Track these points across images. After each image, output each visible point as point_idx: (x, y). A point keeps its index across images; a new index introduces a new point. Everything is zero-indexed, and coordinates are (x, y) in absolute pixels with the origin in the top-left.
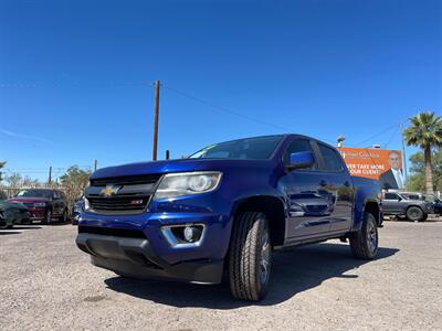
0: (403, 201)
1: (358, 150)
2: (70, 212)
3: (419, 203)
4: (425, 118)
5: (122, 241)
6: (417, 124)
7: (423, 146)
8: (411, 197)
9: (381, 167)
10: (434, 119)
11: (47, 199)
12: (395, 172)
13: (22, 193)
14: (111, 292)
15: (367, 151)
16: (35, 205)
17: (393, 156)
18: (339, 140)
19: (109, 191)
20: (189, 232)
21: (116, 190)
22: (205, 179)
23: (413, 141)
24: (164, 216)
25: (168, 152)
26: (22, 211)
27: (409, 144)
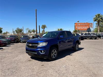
0: (91, 35)
1: (82, 23)
2: (19, 40)
3: (95, 35)
4: (98, 15)
5: (33, 53)
6: (97, 16)
7: (98, 22)
8: (94, 34)
9: (88, 27)
10: (101, 15)
11: (14, 38)
12: (91, 28)
13: (9, 37)
14: (32, 59)
15: (85, 23)
16: (12, 39)
17: (91, 24)
18: (78, 22)
19: (30, 45)
20: (43, 51)
21: (31, 45)
22: (45, 43)
23: (95, 20)
24: (39, 49)
25: (39, 26)
26: (10, 41)
27: (95, 21)
